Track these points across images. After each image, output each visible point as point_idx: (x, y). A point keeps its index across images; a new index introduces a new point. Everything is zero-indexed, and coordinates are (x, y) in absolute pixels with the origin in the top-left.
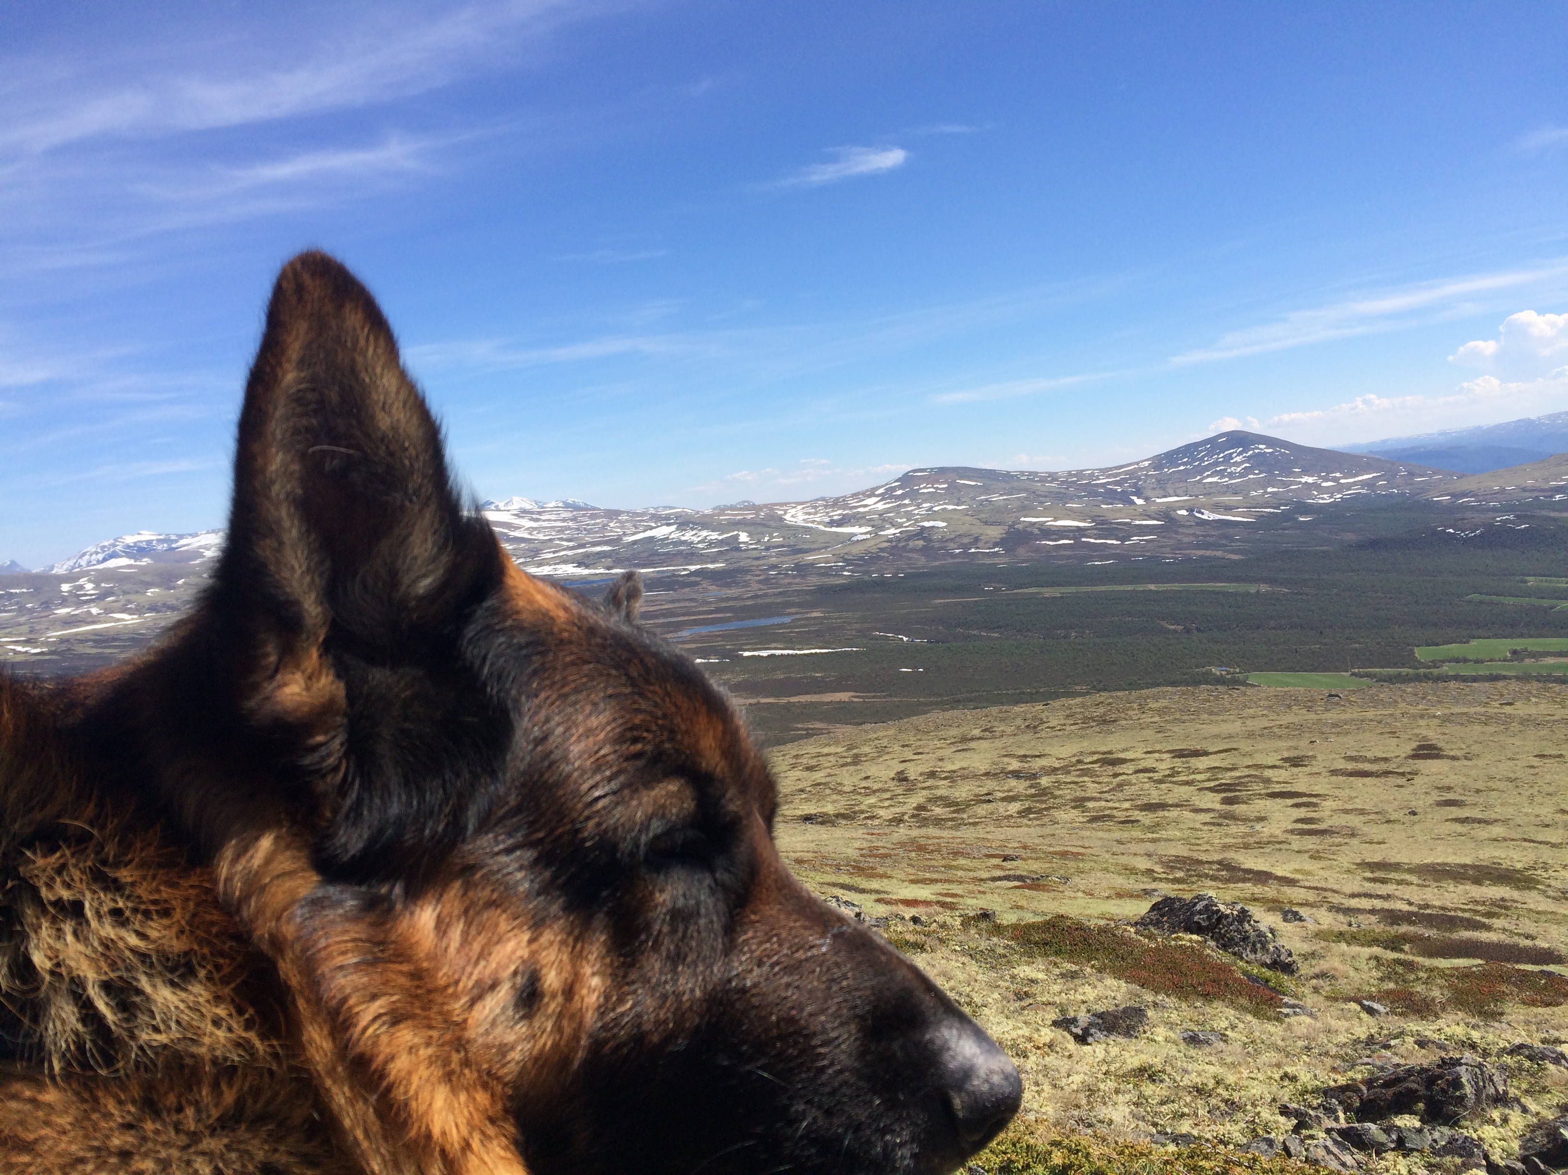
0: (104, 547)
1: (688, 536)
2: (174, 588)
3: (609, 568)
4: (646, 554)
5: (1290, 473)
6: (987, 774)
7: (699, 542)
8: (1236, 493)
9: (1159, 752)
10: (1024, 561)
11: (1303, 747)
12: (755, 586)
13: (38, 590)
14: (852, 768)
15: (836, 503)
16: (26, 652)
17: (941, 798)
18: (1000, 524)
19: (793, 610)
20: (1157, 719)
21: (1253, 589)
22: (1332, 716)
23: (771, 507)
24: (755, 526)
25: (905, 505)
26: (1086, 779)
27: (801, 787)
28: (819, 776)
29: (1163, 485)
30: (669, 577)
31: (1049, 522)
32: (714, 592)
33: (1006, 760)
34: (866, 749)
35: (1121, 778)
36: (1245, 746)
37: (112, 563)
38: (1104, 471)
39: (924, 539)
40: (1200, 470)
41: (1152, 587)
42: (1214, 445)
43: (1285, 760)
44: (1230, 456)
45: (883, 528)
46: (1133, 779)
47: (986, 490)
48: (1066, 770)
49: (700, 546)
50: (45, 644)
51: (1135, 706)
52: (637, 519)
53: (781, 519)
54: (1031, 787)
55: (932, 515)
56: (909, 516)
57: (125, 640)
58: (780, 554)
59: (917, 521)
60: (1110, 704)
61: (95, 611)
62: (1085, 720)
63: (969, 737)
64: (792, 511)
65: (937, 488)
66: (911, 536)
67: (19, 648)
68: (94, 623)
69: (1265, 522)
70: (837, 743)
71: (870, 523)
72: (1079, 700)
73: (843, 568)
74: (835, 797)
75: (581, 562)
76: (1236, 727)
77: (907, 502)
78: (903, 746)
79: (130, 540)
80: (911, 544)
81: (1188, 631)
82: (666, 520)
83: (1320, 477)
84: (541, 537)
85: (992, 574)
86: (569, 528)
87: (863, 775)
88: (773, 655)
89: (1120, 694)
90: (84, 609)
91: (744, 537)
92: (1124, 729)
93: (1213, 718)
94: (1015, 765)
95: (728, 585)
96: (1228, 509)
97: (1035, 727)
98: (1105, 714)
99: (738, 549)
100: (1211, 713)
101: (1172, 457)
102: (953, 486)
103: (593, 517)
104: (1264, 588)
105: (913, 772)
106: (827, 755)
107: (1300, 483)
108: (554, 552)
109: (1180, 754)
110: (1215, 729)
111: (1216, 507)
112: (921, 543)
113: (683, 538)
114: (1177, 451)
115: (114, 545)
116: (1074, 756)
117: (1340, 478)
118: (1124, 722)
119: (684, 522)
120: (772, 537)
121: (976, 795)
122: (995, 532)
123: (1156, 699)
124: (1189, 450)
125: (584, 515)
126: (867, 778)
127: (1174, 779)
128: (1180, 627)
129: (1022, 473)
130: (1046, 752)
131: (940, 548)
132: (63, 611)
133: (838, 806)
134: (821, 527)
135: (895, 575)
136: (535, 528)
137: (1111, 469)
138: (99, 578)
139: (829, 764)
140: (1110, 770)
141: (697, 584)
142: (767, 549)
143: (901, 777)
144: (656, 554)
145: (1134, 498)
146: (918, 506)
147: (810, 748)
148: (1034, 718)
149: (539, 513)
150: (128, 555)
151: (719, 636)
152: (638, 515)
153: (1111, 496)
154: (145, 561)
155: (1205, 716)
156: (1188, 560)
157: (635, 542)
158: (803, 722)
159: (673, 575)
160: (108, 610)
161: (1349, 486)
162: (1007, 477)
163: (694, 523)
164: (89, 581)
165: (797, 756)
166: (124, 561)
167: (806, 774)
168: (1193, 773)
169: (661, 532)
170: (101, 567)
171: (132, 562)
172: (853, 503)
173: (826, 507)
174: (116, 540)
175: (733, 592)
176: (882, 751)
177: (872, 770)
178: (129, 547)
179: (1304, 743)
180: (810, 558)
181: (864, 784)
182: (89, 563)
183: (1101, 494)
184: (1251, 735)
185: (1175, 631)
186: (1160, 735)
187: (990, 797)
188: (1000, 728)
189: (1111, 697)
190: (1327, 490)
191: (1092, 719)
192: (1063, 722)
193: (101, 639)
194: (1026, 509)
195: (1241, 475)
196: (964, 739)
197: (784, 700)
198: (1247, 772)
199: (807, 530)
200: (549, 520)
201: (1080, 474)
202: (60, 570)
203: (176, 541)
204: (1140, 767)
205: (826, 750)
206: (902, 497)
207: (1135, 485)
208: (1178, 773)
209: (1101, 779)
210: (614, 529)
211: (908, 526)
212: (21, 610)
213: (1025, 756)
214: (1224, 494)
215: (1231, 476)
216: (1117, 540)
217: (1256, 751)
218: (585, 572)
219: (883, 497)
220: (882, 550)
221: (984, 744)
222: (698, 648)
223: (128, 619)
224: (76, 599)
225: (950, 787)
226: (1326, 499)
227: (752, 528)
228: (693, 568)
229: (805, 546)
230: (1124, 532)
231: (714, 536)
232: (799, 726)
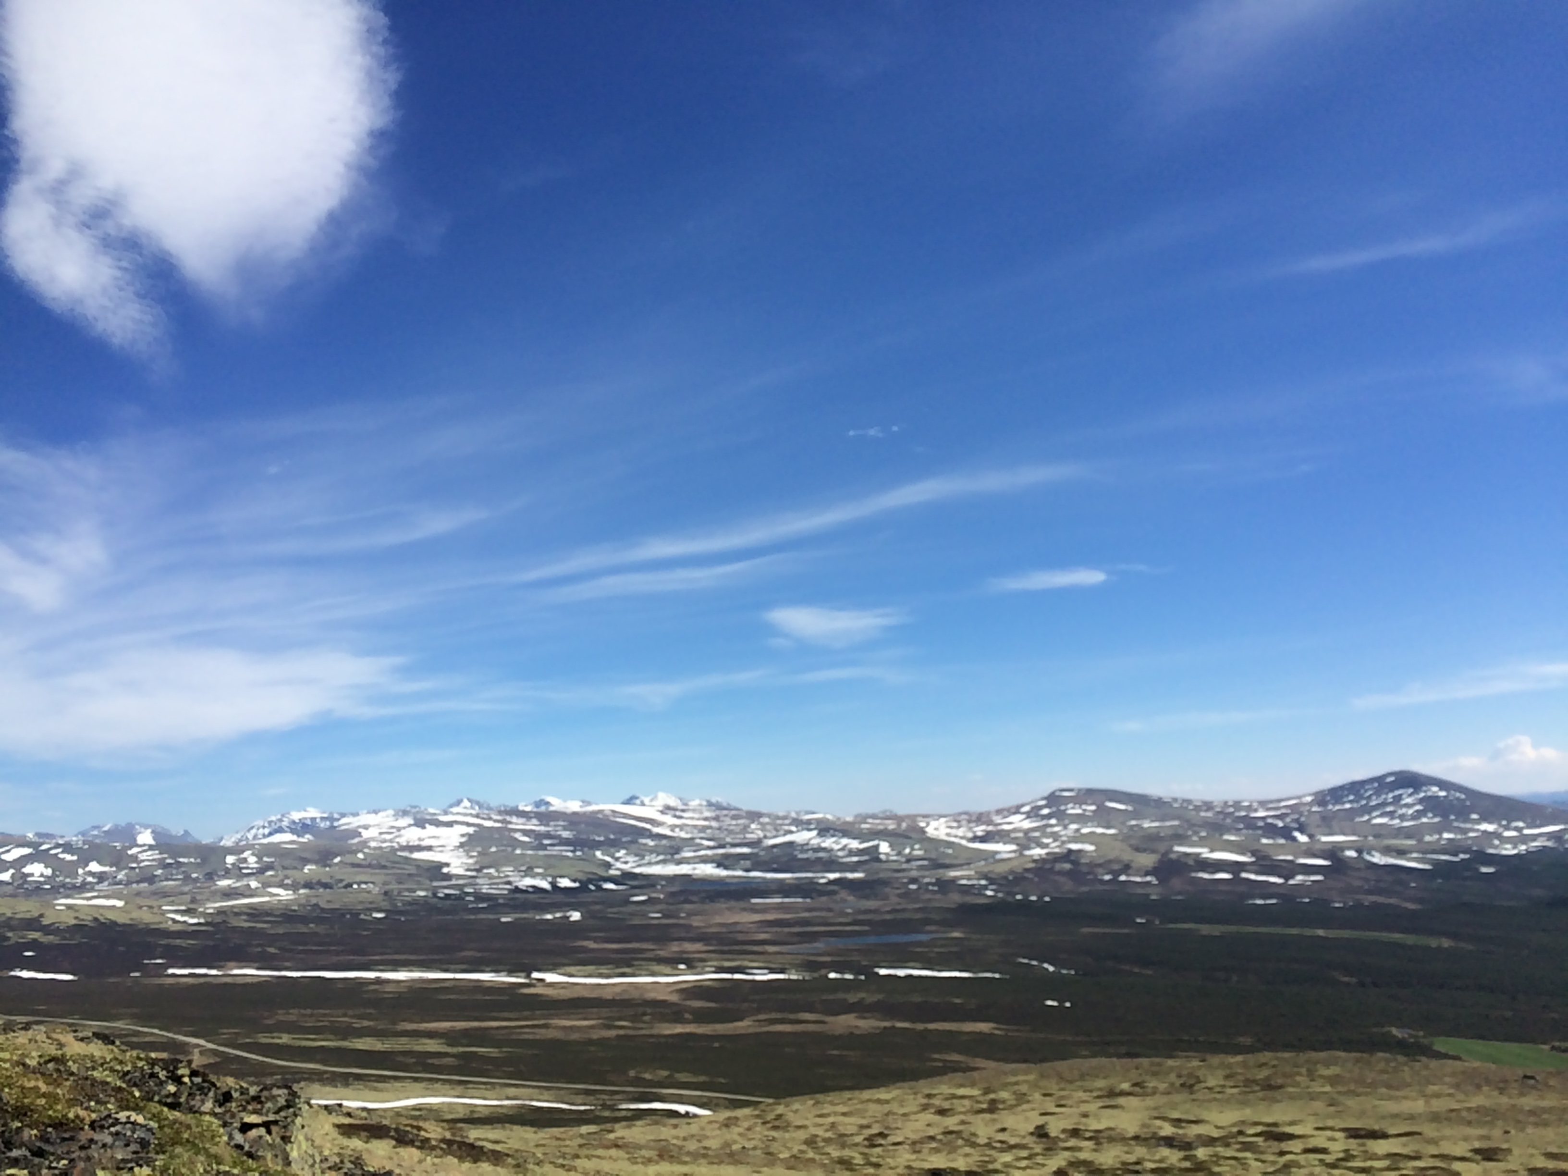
0: (272, 821)
1: (828, 843)
2: (330, 866)
3: (747, 870)
4: (786, 859)
5: (1467, 820)
6: (1136, 1138)
7: (839, 850)
8: (1409, 837)
9: (1332, 1129)
10: (1180, 893)
11: (1496, 1138)
12: (894, 900)
13: (204, 861)
14: (987, 1116)
15: (980, 818)
16: (185, 922)
17: (1084, 1163)
18: (1153, 851)
19: (933, 928)
20: (1328, 1089)
21: (1434, 943)
22: (1529, 1102)
23: (913, 818)
24: (895, 837)
25: (1052, 826)
26: (1248, 1155)
27: (931, 1134)
28: (951, 1122)
29: (1328, 823)
30: (806, 884)
31: (1205, 853)
32: (851, 903)
33: (1158, 1123)
34: (1004, 1095)
35: (1289, 1157)
36: (1429, 1130)
37: (277, 838)
38: (1263, 804)
39: (1072, 862)
40: (1368, 810)
41: (1321, 932)
42: (1381, 783)
43: (1476, 1151)
44: (1398, 798)
45: (1029, 848)
46: (1302, 1159)
47: (1135, 815)
48: (1225, 1141)
49: (840, 854)
50: (204, 914)
51: (1304, 1071)
52: (777, 823)
53: (922, 831)
54: (1186, 1158)
55: (1079, 838)
56: (1055, 836)
57: (276, 916)
58: (921, 868)
59: (1063, 843)
60: (1274, 1066)
61: (254, 884)
62: (1248, 1082)
63: (1117, 1091)
64: (934, 824)
65: (1085, 810)
66: (1055, 858)
67: (178, 917)
68: (251, 896)
69: (1441, 870)
70: (973, 1085)
71: (1014, 841)
72: (1239, 1058)
73: (985, 887)
74: (967, 1150)
75: (721, 862)
76: (1419, 1106)
77: (1053, 821)
78: (1045, 1095)
79: (296, 816)
80: (1058, 866)
81: (1362, 985)
82: (805, 825)
83: (1500, 825)
84: (683, 835)
85: (1145, 906)
86: (710, 827)
87: (999, 1126)
88: (911, 976)
89: (1286, 1055)
90: (244, 882)
91: (884, 847)
92: (1292, 1097)
93: (1393, 1093)
94: (1167, 1130)
95: (867, 897)
96: (1401, 853)
97: (1191, 1086)
98: (1268, 1078)
99: (879, 860)
100: (1389, 1087)
101: (1336, 794)
102: (1101, 808)
103: (734, 817)
104: (1446, 943)
105: (1055, 1128)
106: (963, 1097)
107: (1478, 830)
108: (695, 851)
109: (1354, 1134)
110: (1392, 1107)
111: (1387, 851)
112: (1067, 866)
113: (823, 845)
114: (1342, 788)
115: (281, 820)
116: (1234, 1125)
117: (1522, 828)
118: (1291, 1089)
119: (825, 829)
120: (913, 849)
121: (1124, 1163)
122: (1148, 860)
123: (1327, 1064)
124: (1355, 788)
125: (726, 816)
126: (1003, 1130)
127: (1350, 1164)
128: (1354, 980)
129: (1175, 800)
130: (1201, 1118)
131: (1088, 873)
132: (224, 883)
133: (970, 1160)
134: (964, 842)
135: (1040, 898)
136: (676, 826)
137: (1271, 802)
138: (262, 852)
139: (963, 1110)
140: (1276, 1146)
141: (834, 893)
142: (908, 861)
143: (1041, 1133)
144: (795, 858)
145: (1297, 834)
146: (1065, 827)
147: (943, 1088)
148: (1190, 1075)
149: (683, 811)
150: (293, 831)
151: (856, 950)
152: (778, 818)
153: (1271, 830)
154: (307, 838)
155: (1383, 1090)
156: (1359, 905)
157: (775, 846)
158: (939, 1053)
159: (811, 882)
160: (266, 885)
161: (1534, 837)
162: (1159, 803)
163: (835, 830)
164: (253, 854)
165: (929, 1096)
166: (288, 837)
167: (938, 1118)
168: (1371, 1159)
169: (801, 837)
170: (265, 841)
171: (295, 838)
172: (998, 819)
173: (969, 821)
174: (283, 816)
175: (871, 904)
176: (1021, 1098)
177: (1008, 1120)
178: (294, 822)
179: (1497, 1133)
180: (953, 874)
181: (1001, 1136)
182: (255, 837)
183: (1260, 828)
184: (1435, 1118)
185: (1348, 984)
186: (1332, 1109)
187: (1138, 1167)
188: (1152, 1084)
189: (1277, 1058)
190: (1509, 840)
191: (1255, 1082)
192: (1222, 1083)
193: (255, 913)
194: (1180, 838)
195: (1414, 817)
196: (1112, 1093)
197: (920, 1026)
198: (1431, 1163)
199: (950, 844)
200: (691, 819)
201: (1237, 805)
202: (228, 842)
203: (338, 820)
204: (1310, 1146)
205: (961, 1092)
206: (1049, 816)
207: (1297, 821)
208: (1354, 1157)
209: (1263, 1157)
210: (755, 832)
211: (1055, 847)
212: (187, 878)
213: (1179, 1120)
214: (1396, 837)
215: (1402, 817)
216: (1279, 876)
217: (1443, 1138)
218: (723, 873)
219: (1028, 815)
220: (1027, 870)
221: (1133, 1101)
222: (832, 961)
223: (285, 895)
224: (237, 871)
225: (1095, 1150)
226: (1508, 850)
227: (892, 839)
228: (832, 876)
229: (947, 861)
230: (1288, 870)
231: (855, 844)
232: (936, 1056)
